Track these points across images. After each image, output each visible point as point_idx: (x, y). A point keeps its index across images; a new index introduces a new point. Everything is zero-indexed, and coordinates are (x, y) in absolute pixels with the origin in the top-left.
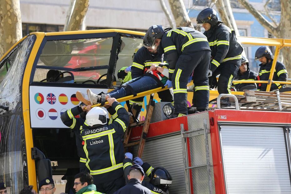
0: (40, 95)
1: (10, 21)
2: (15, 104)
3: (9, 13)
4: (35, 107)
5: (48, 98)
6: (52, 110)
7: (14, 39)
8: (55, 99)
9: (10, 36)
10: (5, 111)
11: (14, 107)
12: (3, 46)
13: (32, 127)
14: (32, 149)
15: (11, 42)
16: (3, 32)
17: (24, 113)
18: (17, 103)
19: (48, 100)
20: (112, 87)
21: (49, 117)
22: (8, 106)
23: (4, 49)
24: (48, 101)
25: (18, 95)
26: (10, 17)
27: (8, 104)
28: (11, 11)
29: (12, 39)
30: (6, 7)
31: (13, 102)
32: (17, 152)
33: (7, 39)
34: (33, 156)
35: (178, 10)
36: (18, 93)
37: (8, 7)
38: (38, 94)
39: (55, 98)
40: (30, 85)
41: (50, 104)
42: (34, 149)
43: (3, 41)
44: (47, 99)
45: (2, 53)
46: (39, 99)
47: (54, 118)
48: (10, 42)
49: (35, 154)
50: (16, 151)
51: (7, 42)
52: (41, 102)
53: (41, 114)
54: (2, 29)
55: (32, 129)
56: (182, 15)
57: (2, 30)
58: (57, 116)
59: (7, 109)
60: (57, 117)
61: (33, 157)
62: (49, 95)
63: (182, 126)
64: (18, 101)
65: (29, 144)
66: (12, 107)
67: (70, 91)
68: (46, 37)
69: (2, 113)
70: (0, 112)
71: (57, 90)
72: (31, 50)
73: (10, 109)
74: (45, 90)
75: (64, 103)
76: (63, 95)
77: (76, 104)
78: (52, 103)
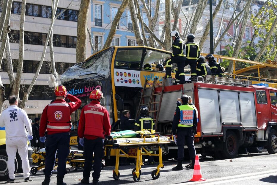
0: (117, 72)
1: (83, 38)
2: (108, 76)
3: (83, 35)
4: (116, 78)
6: (122, 79)
9: (82, 45)
10: (103, 78)
13: (115, 86)
14: (115, 95)
15: (83, 47)
25: (109, 72)
26: (83, 36)
27: (104, 75)
28: (84, 34)
30: (82, 32)
35: (138, 35)
37: (83, 32)
40: (114, 68)
46: (117, 74)
47: (122, 82)
48: (82, 47)
52: (118, 75)
53: (118, 80)
56: (140, 37)
59: (104, 78)
61: (116, 98)
62: (120, 73)
63: (181, 88)
65: (114, 92)
66: (107, 77)
67: (127, 71)
68: (118, 48)
69: (101, 79)
70: (100, 79)
71: (123, 71)
72: (113, 53)
73: (106, 78)
74: (119, 71)
75: (126, 76)
76: (125, 73)
77: (130, 77)
78: (121, 76)
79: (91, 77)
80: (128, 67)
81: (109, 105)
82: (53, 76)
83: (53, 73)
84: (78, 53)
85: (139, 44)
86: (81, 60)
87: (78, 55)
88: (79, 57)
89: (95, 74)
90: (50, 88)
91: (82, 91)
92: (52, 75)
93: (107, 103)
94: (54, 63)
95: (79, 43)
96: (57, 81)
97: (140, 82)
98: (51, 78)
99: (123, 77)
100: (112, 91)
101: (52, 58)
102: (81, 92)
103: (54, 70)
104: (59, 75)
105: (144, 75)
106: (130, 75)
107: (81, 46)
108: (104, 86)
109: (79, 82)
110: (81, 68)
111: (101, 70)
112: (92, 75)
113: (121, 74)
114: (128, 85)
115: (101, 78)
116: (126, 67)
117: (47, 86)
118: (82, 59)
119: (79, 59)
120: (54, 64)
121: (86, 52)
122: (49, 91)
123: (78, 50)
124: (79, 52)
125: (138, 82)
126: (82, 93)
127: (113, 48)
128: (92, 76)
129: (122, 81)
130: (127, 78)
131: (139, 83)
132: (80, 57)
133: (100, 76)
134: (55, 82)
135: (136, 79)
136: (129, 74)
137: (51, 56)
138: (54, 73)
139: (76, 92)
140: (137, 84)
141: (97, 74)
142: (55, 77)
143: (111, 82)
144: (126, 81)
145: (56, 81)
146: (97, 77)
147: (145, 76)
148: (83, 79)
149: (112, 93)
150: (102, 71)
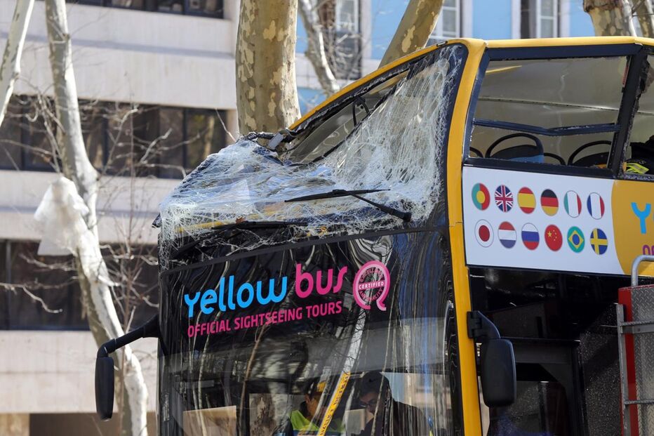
0: (483, 188)
2: (430, 208)
4: (474, 217)
5: (498, 196)
6: (506, 226)
7: (282, 29)
8: (511, 200)
9: (273, 23)
10: (399, 222)
11: (427, 214)
12: (253, 45)
13: (468, 263)
14: (469, 315)
15: (275, 38)
16: (257, 11)
17: (451, 229)
18: (434, 205)
19: (498, 201)
20: (622, 176)
21: (501, 241)
22: (408, 211)
23: (254, 52)
24: (498, 204)
25: (437, 187)
27: (408, 205)
29: (277, 31)
31: (423, 203)
32: (430, 318)
33: (266, 30)
34: (473, 330)
36: (436, 182)
38: (479, 188)
39: (510, 197)
40: (463, 166)
41: (502, 209)
42: (475, 315)
43: (254, 33)
44: (497, 198)
45: (246, 63)
46: (481, 197)
47: (508, 244)
48: (271, 38)
49: (476, 326)
50: (428, 316)
51: (265, 38)
52: (485, 206)
53: (484, 233)
54: (254, 4)
55: (467, 268)
57: (256, 5)
58: (515, 239)
59: (406, 217)
60: (515, 241)
61: (472, 335)
62: (499, 189)
64: (437, 202)
65: (462, 301)
66: (421, 213)
67: (539, 182)
68: (487, 50)
69: (389, 226)
70: (386, 223)
71: (514, 179)
72: (456, 81)
73: (415, 217)
74: (493, 178)
75: (528, 210)
76: (525, 191)
77: (551, 214)
78: (505, 208)
79: (330, 211)
80: (542, 159)
81: (436, 369)
82: (70, 188)
83: (66, 169)
84: (247, 73)
85: (602, 12)
86: (266, 111)
87: (251, 82)
88: (251, 95)
89: (356, 194)
90: (49, 259)
91: (277, 292)
92: (64, 180)
93: (425, 359)
94: (75, 104)
95: (257, 12)
96: (93, 218)
97: (611, 242)
98: (58, 200)
99: (515, 216)
100: (452, 291)
101: (60, 79)
102: (272, 297)
103: (71, 152)
104: (105, 179)
105: (634, 205)
106: (556, 204)
107: (269, 34)
108: (404, 266)
109: (265, 243)
110: (276, 160)
111: (388, 177)
112: (338, 201)
113: (504, 199)
114: (542, 259)
115: (387, 217)
116: (533, 160)
117: (31, 247)
118: (272, 106)
119: (252, 104)
120: (75, 116)
121: (293, 69)
122: (46, 277)
123: (250, 55)
124: (253, 67)
125: (602, 242)
126: (277, 299)
127: (457, 50)
128: (336, 207)
129: (507, 235)
130: (539, 221)
131: (603, 249)
132: (260, 94)
133: (383, 209)
134: (80, 225)
135: (587, 224)
136: (549, 197)
137: (54, 67)
138: (73, 168)
139: (245, 295)
140: (595, 255)
141: (367, 196)
142: (82, 191)
143: (445, 243)
144: (530, 240)
145: (86, 218)
146: (364, 212)
147: (642, 209)
148: (284, 225)
149: (449, 303)
150: (396, 177)
